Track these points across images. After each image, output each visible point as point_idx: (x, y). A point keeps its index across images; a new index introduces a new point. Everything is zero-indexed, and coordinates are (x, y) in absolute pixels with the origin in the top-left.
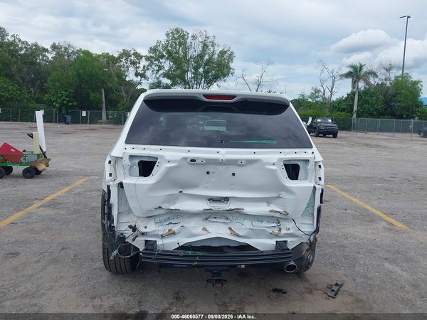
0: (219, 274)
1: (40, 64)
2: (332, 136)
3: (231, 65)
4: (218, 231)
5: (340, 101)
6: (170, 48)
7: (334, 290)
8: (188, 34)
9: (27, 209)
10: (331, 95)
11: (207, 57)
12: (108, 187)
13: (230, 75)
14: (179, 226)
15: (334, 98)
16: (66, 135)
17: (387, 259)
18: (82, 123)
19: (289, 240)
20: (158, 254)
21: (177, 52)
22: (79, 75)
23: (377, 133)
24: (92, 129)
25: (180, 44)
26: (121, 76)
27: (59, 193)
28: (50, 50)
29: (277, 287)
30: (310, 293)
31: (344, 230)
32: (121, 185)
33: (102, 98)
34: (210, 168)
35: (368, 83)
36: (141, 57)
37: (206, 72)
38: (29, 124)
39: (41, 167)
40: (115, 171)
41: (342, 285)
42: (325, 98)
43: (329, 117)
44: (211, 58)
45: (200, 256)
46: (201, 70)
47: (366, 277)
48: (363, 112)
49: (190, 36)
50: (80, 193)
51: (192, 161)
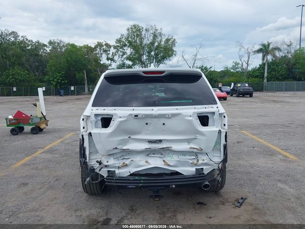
0: (158, 192)
1: (41, 55)
2: (249, 96)
3: (174, 49)
4: (156, 162)
5: (254, 70)
6: (130, 39)
7: (240, 202)
8: (143, 28)
9: (34, 155)
10: (248, 66)
11: (156, 44)
12: (83, 136)
13: (174, 55)
14: (129, 160)
15: (250, 68)
16: (60, 104)
17: (280, 181)
18: (71, 95)
19: (204, 167)
20: (116, 179)
21: (135, 42)
22: (68, 61)
23: (283, 92)
24: (79, 99)
25: (138, 36)
26: (97, 60)
27: (55, 143)
28: (48, 45)
29: (200, 201)
30: (223, 204)
31: (251, 162)
32: (90, 134)
33: (84, 76)
34: (148, 121)
35: (274, 56)
36: (110, 47)
37: (156, 55)
38: (35, 97)
39: (43, 126)
40: (87, 125)
41: (245, 199)
42: (243, 69)
43: (246, 82)
44: (159, 44)
45: (144, 180)
46: (153, 53)
47: (263, 193)
48: (271, 78)
49: (144, 29)
50: (68, 143)
51: (135, 116)
